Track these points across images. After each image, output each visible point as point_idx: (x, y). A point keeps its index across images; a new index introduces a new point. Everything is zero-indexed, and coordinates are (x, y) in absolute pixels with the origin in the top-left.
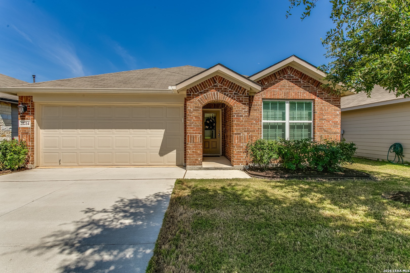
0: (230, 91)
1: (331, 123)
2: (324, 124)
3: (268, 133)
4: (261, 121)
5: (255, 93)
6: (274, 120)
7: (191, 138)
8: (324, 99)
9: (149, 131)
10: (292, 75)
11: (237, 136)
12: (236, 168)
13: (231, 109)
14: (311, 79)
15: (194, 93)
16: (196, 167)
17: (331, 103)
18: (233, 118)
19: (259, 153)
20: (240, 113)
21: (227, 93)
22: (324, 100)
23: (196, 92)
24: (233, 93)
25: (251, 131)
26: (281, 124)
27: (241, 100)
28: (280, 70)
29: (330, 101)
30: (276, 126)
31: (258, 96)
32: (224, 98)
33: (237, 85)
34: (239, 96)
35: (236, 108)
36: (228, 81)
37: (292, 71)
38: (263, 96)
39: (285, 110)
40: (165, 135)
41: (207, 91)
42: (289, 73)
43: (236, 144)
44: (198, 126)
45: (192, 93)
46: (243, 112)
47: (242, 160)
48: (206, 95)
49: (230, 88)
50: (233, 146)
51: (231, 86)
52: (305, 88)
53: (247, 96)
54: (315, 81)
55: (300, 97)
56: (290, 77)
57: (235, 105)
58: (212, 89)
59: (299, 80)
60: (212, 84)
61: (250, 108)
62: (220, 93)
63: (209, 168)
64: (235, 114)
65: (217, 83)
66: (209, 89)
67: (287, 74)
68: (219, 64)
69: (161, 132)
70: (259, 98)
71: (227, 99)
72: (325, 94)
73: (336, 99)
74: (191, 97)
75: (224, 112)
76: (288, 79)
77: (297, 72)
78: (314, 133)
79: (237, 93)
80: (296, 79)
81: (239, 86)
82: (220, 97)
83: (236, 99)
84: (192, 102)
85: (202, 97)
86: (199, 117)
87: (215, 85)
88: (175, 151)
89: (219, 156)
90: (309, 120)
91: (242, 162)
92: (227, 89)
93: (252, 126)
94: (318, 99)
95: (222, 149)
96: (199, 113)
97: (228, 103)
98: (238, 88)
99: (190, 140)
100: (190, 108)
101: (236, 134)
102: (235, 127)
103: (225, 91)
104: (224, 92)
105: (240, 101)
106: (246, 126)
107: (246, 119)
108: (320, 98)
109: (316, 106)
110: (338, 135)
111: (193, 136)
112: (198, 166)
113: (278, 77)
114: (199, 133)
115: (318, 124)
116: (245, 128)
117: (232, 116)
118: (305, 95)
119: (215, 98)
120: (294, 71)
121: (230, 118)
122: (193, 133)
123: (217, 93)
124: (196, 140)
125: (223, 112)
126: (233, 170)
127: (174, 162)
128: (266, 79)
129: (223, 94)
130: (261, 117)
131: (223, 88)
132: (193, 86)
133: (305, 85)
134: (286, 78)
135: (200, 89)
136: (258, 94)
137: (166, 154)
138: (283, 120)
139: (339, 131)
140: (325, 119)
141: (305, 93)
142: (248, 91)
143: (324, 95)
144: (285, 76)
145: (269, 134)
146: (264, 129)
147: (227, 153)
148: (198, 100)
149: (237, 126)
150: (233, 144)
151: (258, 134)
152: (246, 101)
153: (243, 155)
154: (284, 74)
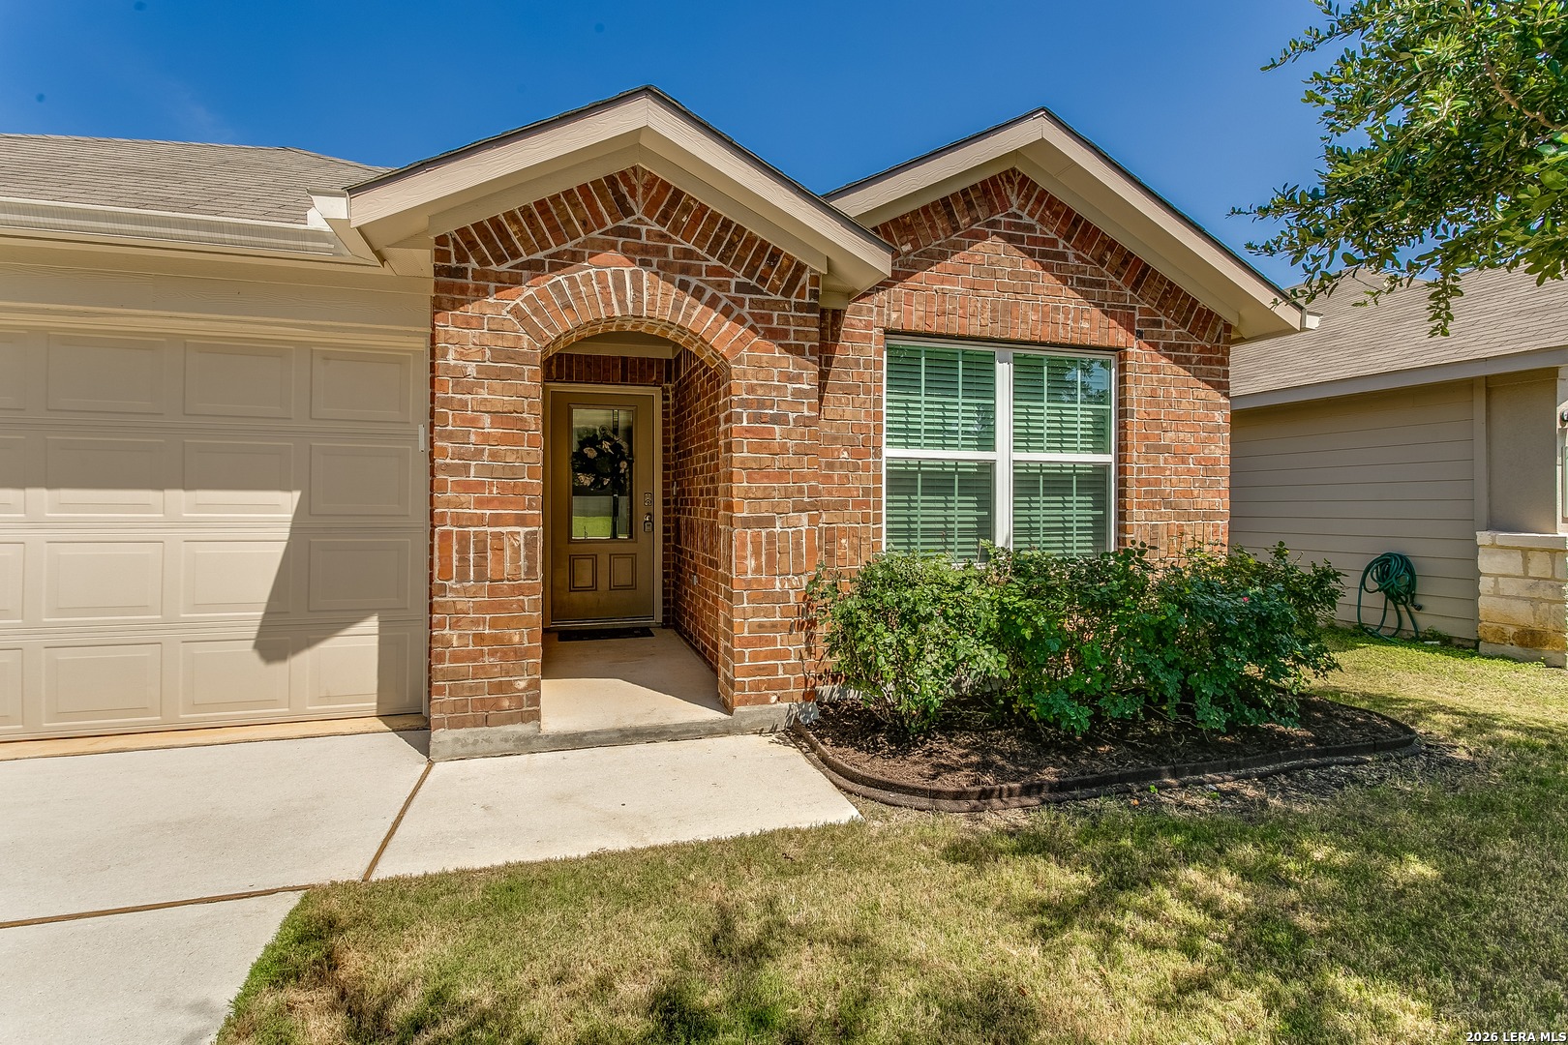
0: (713, 271)
1: (1192, 466)
2: (1165, 469)
3: (908, 516)
4: (878, 454)
5: (853, 296)
6: (938, 445)
7: (463, 551)
8: (1163, 352)
9: (178, 499)
10: (1027, 220)
11: (752, 536)
12: (748, 721)
13: (717, 378)
14: (1111, 245)
15: (483, 261)
16: (499, 736)
17: (1192, 371)
18: (727, 433)
19: (889, 638)
20: (768, 403)
21: (694, 281)
22: (1164, 355)
23: (500, 260)
24: (733, 281)
25: (826, 506)
26: (973, 467)
27: (775, 325)
28: (974, 187)
29: (1188, 360)
30: (949, 477)
31: (865, 312)
32: (677, 308)
33: (752, 239)
34: (763, 302)
35: (750, 370)
36: (703, 209)
37: (1028, 198)
38: (889, 315)
39: (994, 398)
40: (299, 529)
41: (575, 257)
42: (1015, 205)
43: (749, 582)
44: (513, 473)
45: (473, 264)
46: (789, 399)
47: (780, 671)
48: (565, 284)
49: (712, 252)
50: (730, 596)
51: (718, 240)
52: (1086, 287)
53: (811, 308)
54: (1127, 259)
55: (1061, 331)
56: (1018, 227)
57: (745, 352)
58: (604, 250)
59: (1061, 246)
60: (608, 219)
61: (823, 375)
62: (657, 274)
63: (585, 734)
64: (745, 404)
65: (639, 214)
66: (584, 245)
67: (1004, 208)
68: (647, 90)
69: (275, 507)
70: (869, 325)
71: (696, 313)
72: (1168, 326)
73: (1210, 351)
74: (463, 290)
75: (674, 405)
76: (1010, 239)
77: (1049, 206)
78: (1121, 516)
79: (753, 282)
80: (1045, 242)
81: (764, 246)
82: (652, 303)
83: (747, 317)
84: (474, 323)
85: (543, 295)
86: (522, 420)
87: (621, 223)
88: (372, 624)
89: (645, 632)
90: (1095, 450)
91: (783, 684)
92: (698, 257)
93: (831, 477)
94: (1140, 348)
95: (665, 593)
96: (526, 394)
97: (702, 339)
98: (758, 255)
99: (455, 563)
100: (462, 356)
101: (746, 523)
102: (740, 484)
103: (685, 270)
104: (678, 270)
105: (772, 334)
106: (803, 478)
107: (803, 435)
108: (1150, 344)
109: (1130, 384)
110: (1218, 525)
111: (481, 537)
112: (509, 728)
113: (964, 221)
114: (521, 521)
115: (1140, 471)
116: (800, 491)
117: (722, 416)
118: (1086, 325)
119: (622, 303)
120: (1039, 201)
121: (707, 430)
122: (480, 520)
123: (636, 278)
124: (500, 561)
125: (671, 402)
126: (728, 733)
127: (362, 697)
128: (904, 223)
129: (672, 283)
130: (878, 429)
131: (671, 246)
132: (483, 216)
133: (1084, 272)
134: (1002, 231)
135: (524, 240)
136: (865, 303)
137: (309, 644)
138: (980, 448)
139: (1222, 503)
140: (1167, 449)
141: (1087, 316)
142: (817, 278)
143: (1163, 329)
144: (997, 217)
145: (916, 522)
146: (891, 494)
147: (692, 616)
148: (516, 311)
149: (755, 476)
150: (728, 580)
151: (865, 519)
152: (806, 335)
153: (786, 642)
154: (992, 210)
